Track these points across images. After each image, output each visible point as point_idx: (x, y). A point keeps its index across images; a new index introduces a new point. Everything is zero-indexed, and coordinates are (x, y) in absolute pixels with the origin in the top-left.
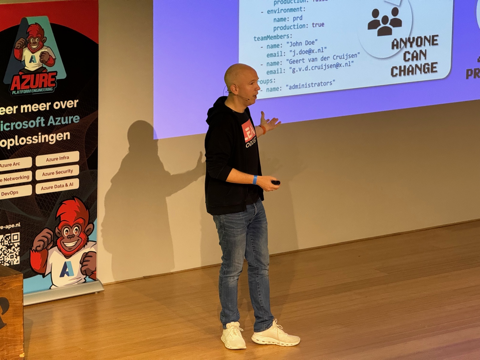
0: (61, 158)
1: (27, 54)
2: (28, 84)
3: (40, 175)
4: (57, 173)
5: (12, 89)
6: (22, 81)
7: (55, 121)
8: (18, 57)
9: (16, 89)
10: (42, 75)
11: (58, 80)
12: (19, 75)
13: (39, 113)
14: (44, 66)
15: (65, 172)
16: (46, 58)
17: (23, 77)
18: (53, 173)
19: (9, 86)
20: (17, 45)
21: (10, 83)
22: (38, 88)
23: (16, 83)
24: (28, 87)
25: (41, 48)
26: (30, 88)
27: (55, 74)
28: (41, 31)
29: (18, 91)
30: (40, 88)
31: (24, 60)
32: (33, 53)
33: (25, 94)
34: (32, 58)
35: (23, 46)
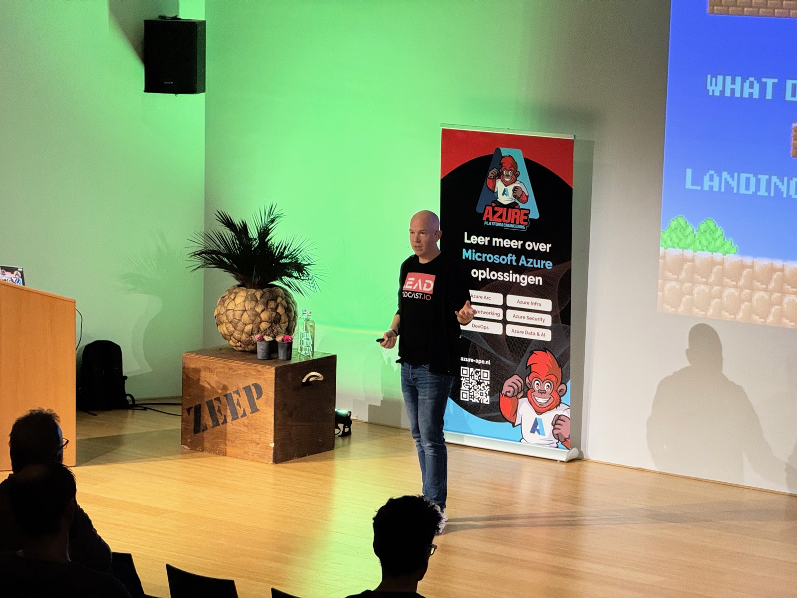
0: (532, 304)
1: (500, 186)
2: (501, 217)
3: (511, 315)
4: (528, 318)
5: (484, 219)
6: (494, 213)
7: (527, 262)
8: (491, 188)
9: (488, 220)
10: (515, 210)
11: (531, 220)
12: (491, 206)
13: (510, 250)
14: (517, 201)
15: (537, 320)
16: (519, 194)
17: (496, 209)
18: (524, 317)
19: (482, 215)
20: (490, 175)
21: (482, 212)
22: (510, 223)
23: (488, 214)
24: (500, 220)
25: (515, 182)
26: (502, 222)
27: (528, 212)
28: (514, 165)
29: (490, 223)
30: (513, 224)
31: (497, 192)
32: (506, 186)
33: (497, 227)
34: (505, 191)
35: (496, 177)
